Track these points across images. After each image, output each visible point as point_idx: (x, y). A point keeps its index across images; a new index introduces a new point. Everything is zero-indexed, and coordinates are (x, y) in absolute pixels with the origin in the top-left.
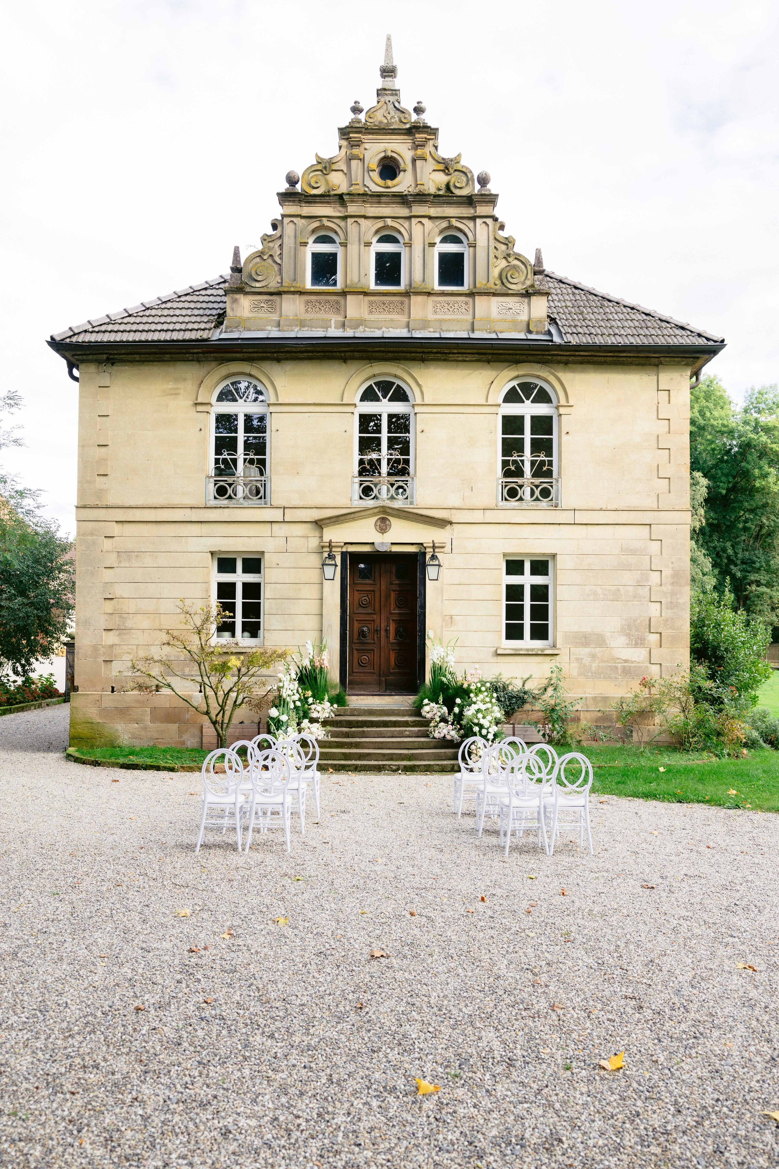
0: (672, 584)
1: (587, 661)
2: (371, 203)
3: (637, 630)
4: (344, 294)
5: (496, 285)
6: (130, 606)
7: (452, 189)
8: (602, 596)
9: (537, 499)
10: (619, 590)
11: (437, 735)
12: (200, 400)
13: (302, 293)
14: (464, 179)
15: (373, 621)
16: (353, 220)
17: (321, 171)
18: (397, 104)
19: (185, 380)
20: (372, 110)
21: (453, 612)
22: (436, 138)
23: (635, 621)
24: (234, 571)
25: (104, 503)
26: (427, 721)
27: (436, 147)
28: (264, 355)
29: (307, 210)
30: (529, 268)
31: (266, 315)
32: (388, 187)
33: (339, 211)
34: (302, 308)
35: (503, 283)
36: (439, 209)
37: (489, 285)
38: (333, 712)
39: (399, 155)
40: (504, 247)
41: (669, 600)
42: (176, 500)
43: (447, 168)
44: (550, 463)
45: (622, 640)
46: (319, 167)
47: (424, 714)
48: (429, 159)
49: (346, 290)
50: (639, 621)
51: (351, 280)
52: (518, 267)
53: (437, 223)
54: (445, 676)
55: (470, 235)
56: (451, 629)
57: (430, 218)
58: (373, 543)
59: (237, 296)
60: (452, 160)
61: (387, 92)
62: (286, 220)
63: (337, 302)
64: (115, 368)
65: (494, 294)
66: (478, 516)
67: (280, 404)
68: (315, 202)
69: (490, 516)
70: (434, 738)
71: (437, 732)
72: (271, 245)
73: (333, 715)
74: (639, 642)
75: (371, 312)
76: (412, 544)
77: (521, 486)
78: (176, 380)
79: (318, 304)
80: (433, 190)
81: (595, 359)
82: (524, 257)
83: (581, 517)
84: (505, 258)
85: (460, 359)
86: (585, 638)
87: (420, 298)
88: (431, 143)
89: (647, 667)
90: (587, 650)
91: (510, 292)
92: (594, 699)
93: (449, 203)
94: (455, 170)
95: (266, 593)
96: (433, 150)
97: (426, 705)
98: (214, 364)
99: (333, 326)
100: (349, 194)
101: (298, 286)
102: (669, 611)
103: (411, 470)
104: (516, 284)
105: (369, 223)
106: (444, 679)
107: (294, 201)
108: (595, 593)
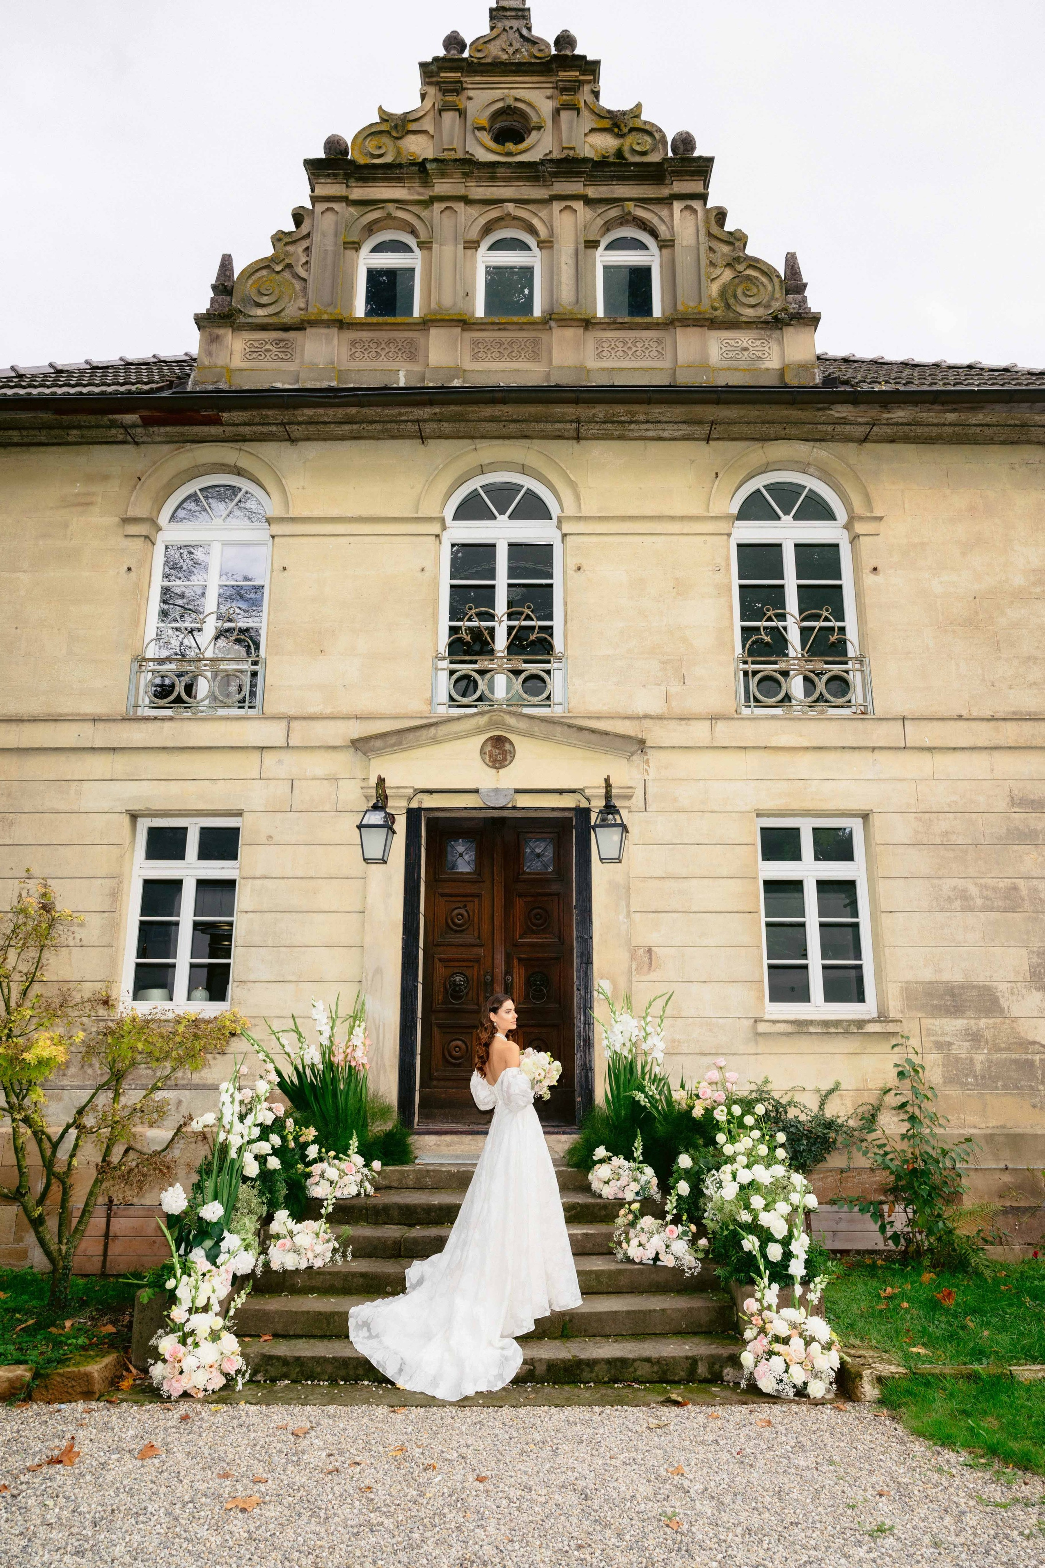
1: (962, 1049)
2: (479, 179)
4: (426, 323)
5: (716, 309)
7: (627, 155)
8: (979, 902)
9: (821, 698)
10: (1015, 888)
11: (634, 1251)
12: (131, 513)
13: (343, 324)
14: (648, 139)
15: (477, 961)
16: (444, 205)
17: (388, 132)
18: (525, 32)
19: (106, 478)
20: (482, 41)
21: (652, 938)
22: (596, 80)
24: (180, 855)
26: (605, 1207)
27: (596, 94)
28: (265, 429)
29: (358, 193)
30: (776, 280)
31: (275, 365)
32: (509, 154)
33: (419, 194)
34: (345, 352)
35: (728, 306)
36: (603, 188)
37: (702, 309)
38: (372, 1182)
39: (529, 104)
40: (726, 249)
42: (66, 706)
43: (616, 125)
44: (842, 630)
45: (1037, 1000)
46: (384, 127)
47: (596, 1186)
48: (585, 113)
49: (429, 317)
51: (439, 303)
52: (756, 278)
53: (600, 211)
54: (641, 1089)
55: (662, 229)
56: (653, 976)
57: (588, 201)
58: (476, 791)
59: (221, 332)
60: (624, 113)
61: (508, 13)
62: (321, 207)
63: (411, 342)
65: (713, 324)
66: (698, 733)
67: (293, 520)
68: (375, 180)
69: (724, 732)
70: (629, 1260)
71: (634, 1242)
72: (290, 248)
73: (370, 1190)
75: (475, 357)
76: (561, 792)
77: (785, 674)
78: (90, 479)
79: (374, 346)
80: (592, 155)
81: (919, 430)
82: (765, 263)
83: (917, 734)
84: (728, 265)
85: (651, 434)
86: (953, 995)
87: (570, 333)
88: (587, 88)
90: (959, 1024)
91: (744, 319)
92: (990, 1138)
93: (623, 179)
94: (632, 130)
95: (244, 900)
96: (590, 98)
97: (601, 1161)
98: (166, 448)
99: (402, 380)
100: (435, 160)
101: (337, 314)
103: (558, 642)
104: (753, 306)
105: (473, 211)
106: (640, 1097)
107: (335, 176)
108: (964, 896)
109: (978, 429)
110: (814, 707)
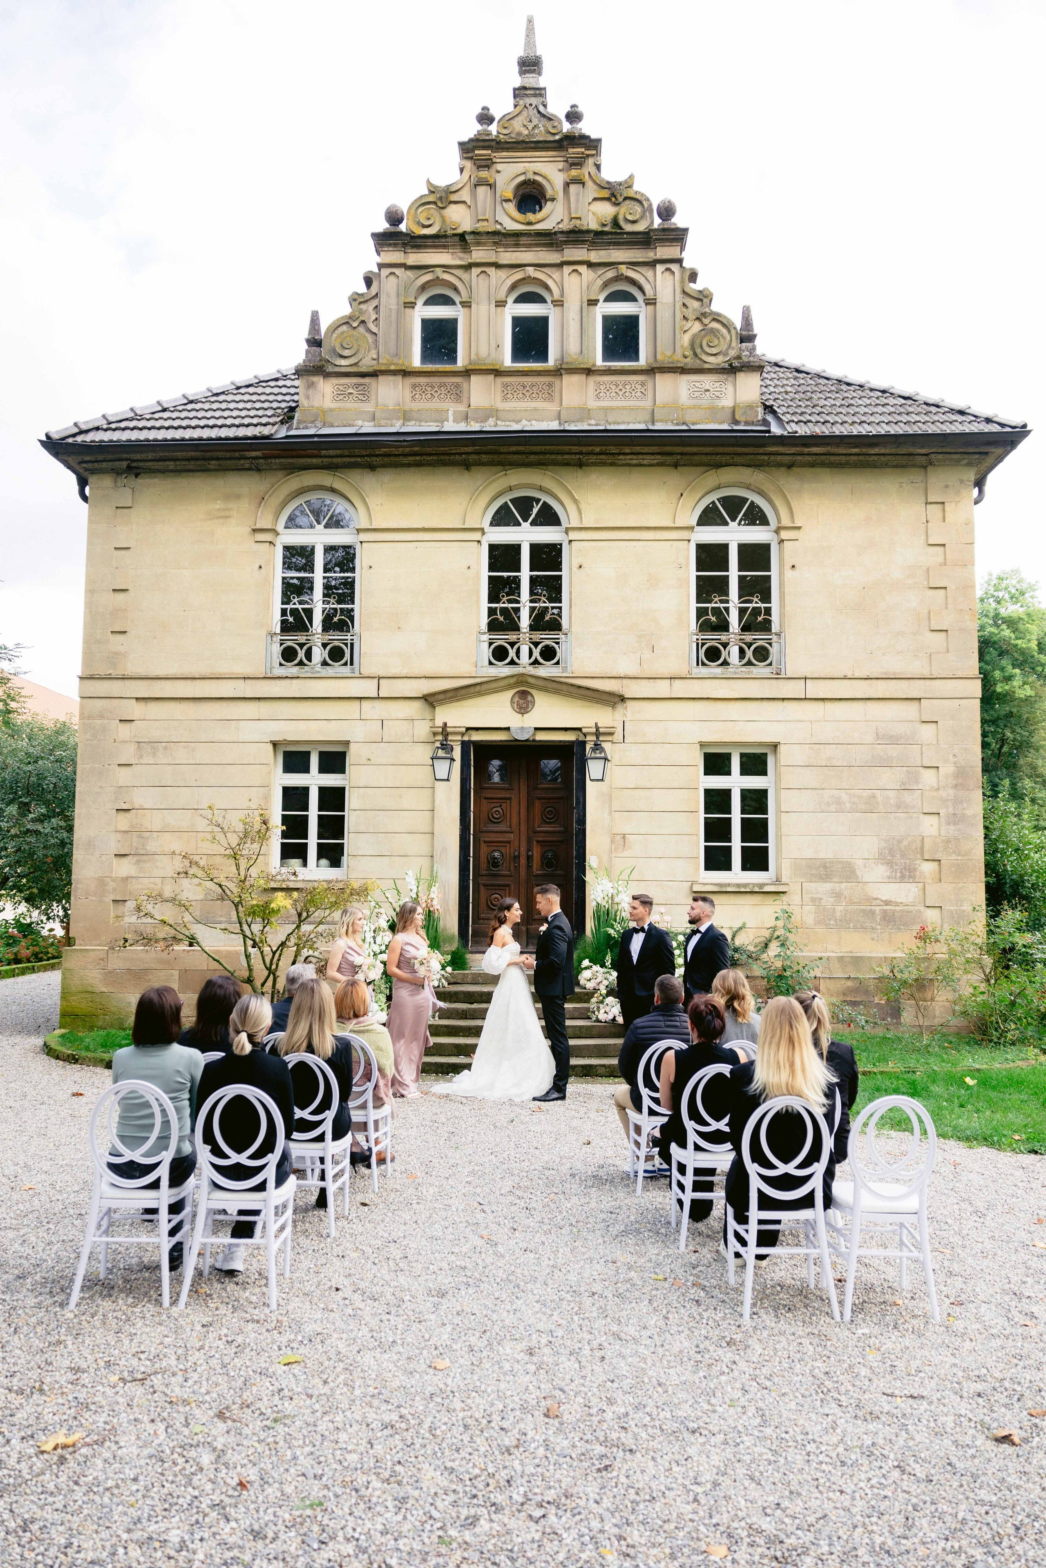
0: (956, 786)
2: (506, 246)
3: (903, 856)
4: (467, 373)
5: (686, 357)
6: (154, 821)
7: (622, 223)
8: (848, 805)
9: (749, 663)
10: (874, 797)
11: (602, 1016)
12: (258, 526)
13: (405, 373)
14: (638, 209)
15: (509, 842)
16: (479, 270)
17: (435, 203)
18: (541, 109)
19: (238, 497)
20: (507, 118)
21: (626, 829)
22: (598, 154)
23: (900, 842)
24: (306, 770)
25: (119, 672)
26: (587, 994)
27: (598, 167)
28: (352, 460)
29: (414, 258)
30: (733, 332)
31: (356, 405)
32: (530, 223)
33: (461, 259)
34: (408, 394)
35: (695, 355)
36: (602, 253)
37: (675, 358)
38: (446, 979)
39: (545, 178)
40: (696, 304)
41: (951, 810)
42: (223, 668)
43: (613, 195)
44: (768, 611)
45: (881, 871)
46: (432, 198)
48: (589, 184)
49: (470, 367)
50: (905, 843)
51: (477, 354)
52: (718, 331)
53: (600, 272)
55: (647, 288)
56: (625, 854)
57: (590, 265)
58: (508, 729)
59: (315, 379)
60: (620, 184)
61: (528, 92)
62: (385, 272)
63: (457, 386)
64: (139, 481)
65: (684, 371)
66: (662, 689)
67: (375, 530)
68: (426, 247)
69: (680, 689)
70: (598, 1021)
71: (602, 1011)
72: (363, 306)
73: (446, 984)
74: (907, 874)
75: (505, 399)
76: (566, 729)
77: (725, 645)
78: (227, 497)
79: (429, 389)
80: (594, 226)
81: (833, 458)
82: (725, 317)
83: (815, 689)
84: (698, 319)
85: (634, 462)
86: (825, 867)
87: (576, 379)
88: (591, 161)
89: (920, 912)
90: (828, 886)
91: (707, 366)
92: (841, 959)
93: (617, 244)
94: (626, 198)
95: (352, 801)
96: (593, 170)
97: (586, 968)
98: (280, 474)
99: (451, 418)
100: (473, 233)
101: (400, 364)
102: (952, 827)
103: (565, 623)
104: (715, 355)
105: (502, 274)
106: (611, 931)
107: (395, 245)
108: (839, 802)
109: (876, 458)
110: (744, 669)
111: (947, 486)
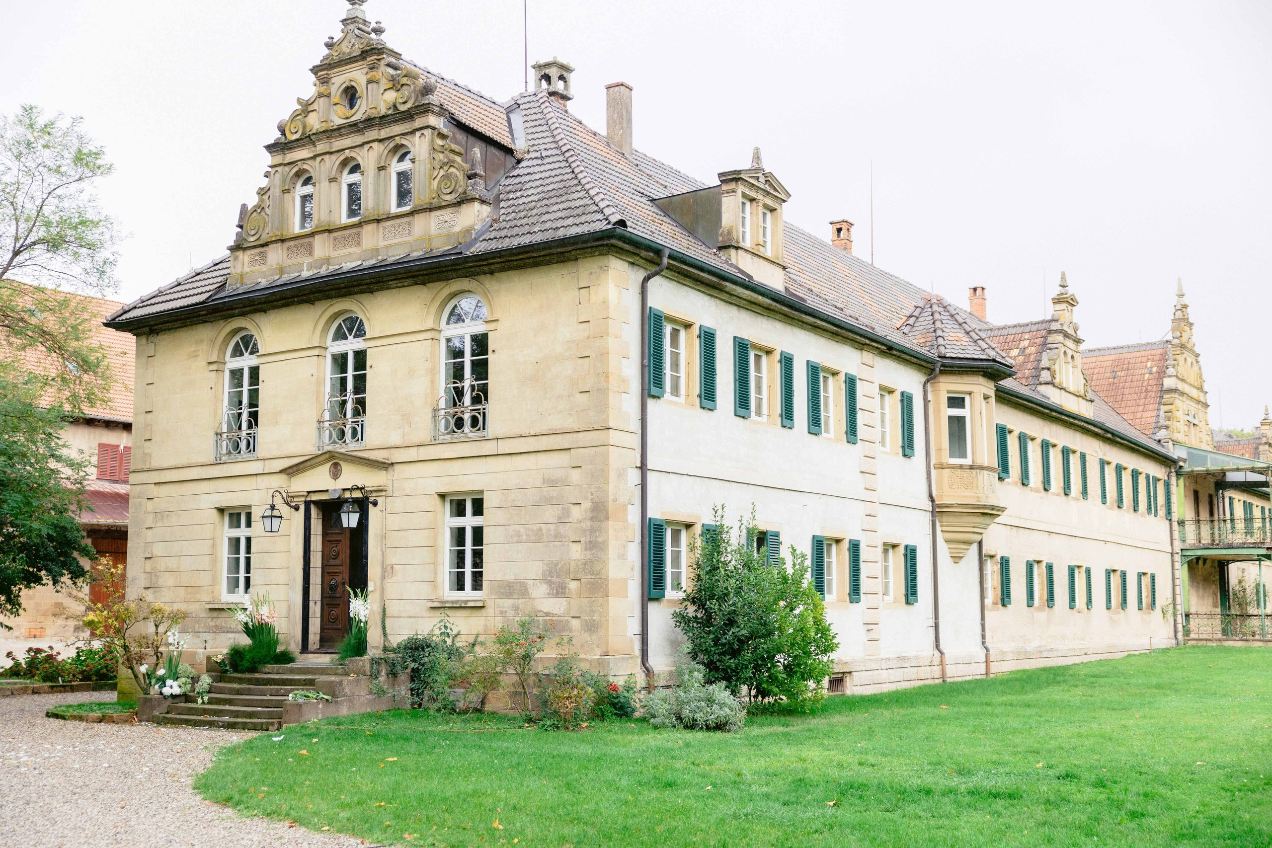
0: (592, 519)
1: (511, 613)
2: (335, 137)
3: (558, 577)
4: (313, 235)
5: (432, 199)
6: (161, 565)
7: (398, 105)
8: (524, 537)
10: (541, 529)
12: (211, 360)
13: (282, 241)
14: (406, 92)
15: (340, 573)
16: (321, 158)
17: (301, 114)
19: (202, 342)
20: (339, 42)
21: (393, 561)
23: (556, 565)
24: (239, 526)
25: (146, 467)
28: (252, 308)
29: (289, 157)
31: (259, 268)
32: (349, 117)
33: (310, 152)
34: (283, 255)
35: (438, 196)
36: (388, 129)
37: (427, 200)
39: (357, 82)
40: (442, 156)
41: (588, 539)
42: (194, 459)
43: (395, 84)
44: (486, 387)
45: (543, 589)
46: (299, 111)
49: (315, 230)
50: (560, 566)
51: (319, 220)
53: (385, 146)
55: (411, 150)
56: (393, 580)
57: (380, 141)
58: (329, 491)
59: (239, 254)
61: (349, 21)
62: (274, 170)
63: (310, 244)
64: (159, 337)
65: (431, 210)
66: (412, 454)
67: (265, 355)
68: (294, 148)
69: (425, 453)
72: (264, 197)
74: (560, 591)
75: (335, 249)
78: (196, 343)
79: (300, 248)
80: (383, 111)
83: (503, 447)
84: (442, 167)
86: (509, 587)
87: (371, 227)
88: (383, 62)
89: (568, 621)
90: (510, 602)
91: (445, 203)
93: (396, 121)
94: (403, 85)
95: (254, 547)
96: (385, 68)
98: (222, 322)
99: (305, 268)
100: (318, 132)
101: (279, 235)
102: (589, 552)
104: (450, 193)
105: (334, 157)
107: (277, 151)
108: (519, 535)
110: (448, 436)
111: (591, 273)
